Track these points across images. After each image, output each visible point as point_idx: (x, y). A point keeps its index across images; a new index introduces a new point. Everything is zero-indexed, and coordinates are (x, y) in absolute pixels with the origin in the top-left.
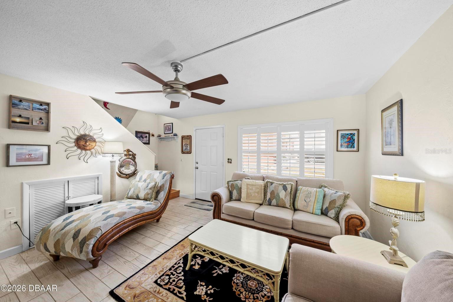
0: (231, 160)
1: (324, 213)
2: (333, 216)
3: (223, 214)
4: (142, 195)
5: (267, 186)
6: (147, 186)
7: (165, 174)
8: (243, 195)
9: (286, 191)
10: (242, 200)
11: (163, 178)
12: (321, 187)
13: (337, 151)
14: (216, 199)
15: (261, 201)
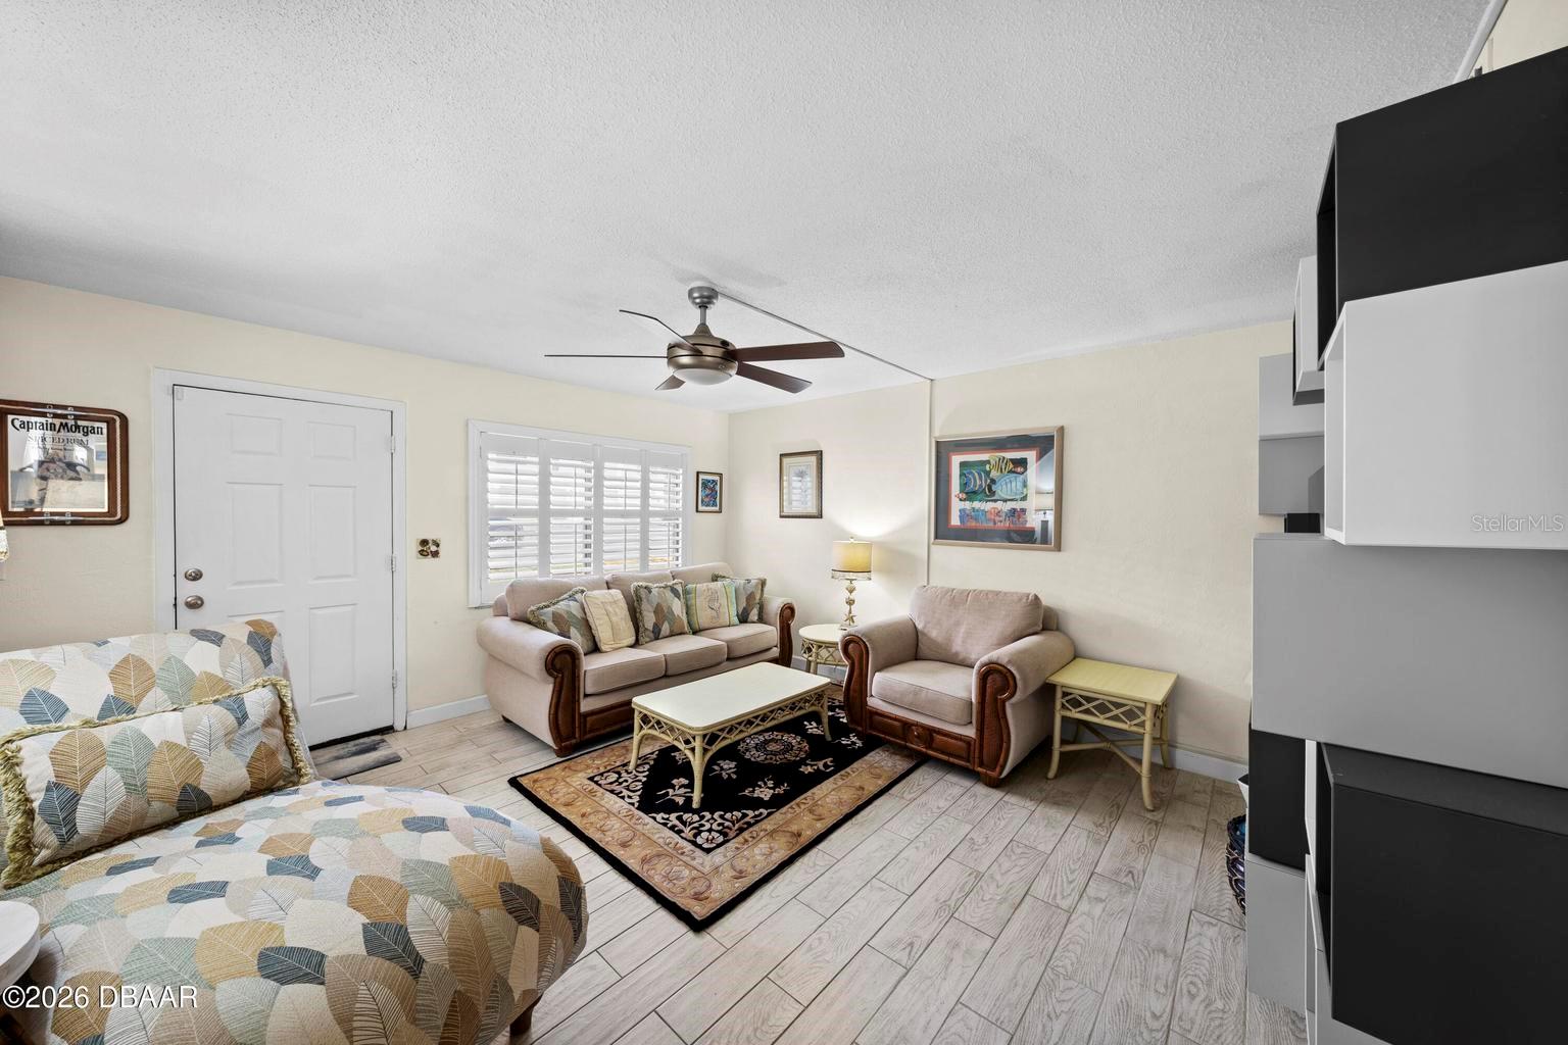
0: (438, 546)
1: (743, 619)
2: (756, 618)
3: (589, 699)
4: (225, 770)
5: (639, 599)
6: (242, 718)
7: (262, 640)
8: (603, 634)
9: (679, 598)
10: (603, 648)
11: (267, 662)
12: (715, 578)
13: (697, 511)
14: (562, 665)
15: (632, 640)
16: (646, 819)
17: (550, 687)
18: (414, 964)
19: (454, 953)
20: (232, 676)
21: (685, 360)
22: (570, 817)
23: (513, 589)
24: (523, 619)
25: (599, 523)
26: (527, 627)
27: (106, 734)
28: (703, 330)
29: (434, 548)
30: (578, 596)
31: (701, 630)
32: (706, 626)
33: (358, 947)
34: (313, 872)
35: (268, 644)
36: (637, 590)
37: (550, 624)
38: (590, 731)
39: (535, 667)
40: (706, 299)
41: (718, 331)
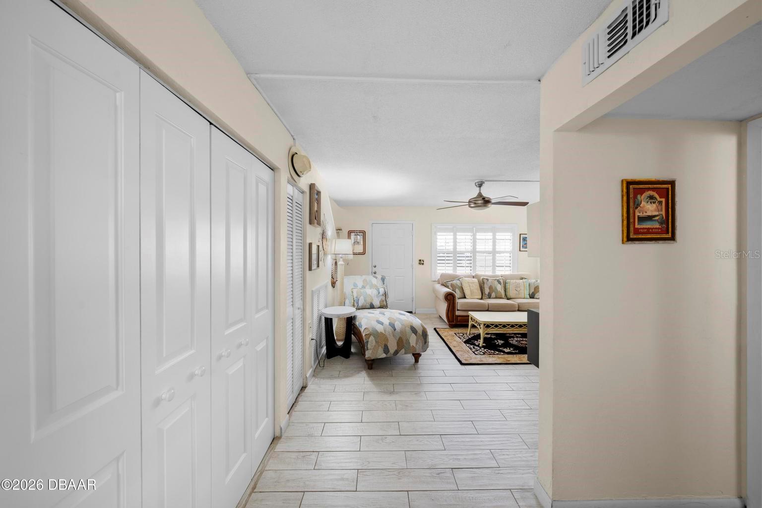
1: (531, 297)
3: (459, 311)
4: (377, 303)
5: (484, 283)
6: (379, 293)
7: (383, 279)
8: (467, 292)
9: (501, 284)
10: (467, 297)
11: (384, 284)
12: (522, 279)
13: (520, 251)
14: (450, 298)
15: (480, 297)
16: (465, 344)
17: (446, 305)
18: (395, 330)
19: (400, 331)
20: (378, 285)
21: (472, 205)
22: (445, 339)
23: (442, 275)
24: (443, 285)
25: (475, 256)
26: (443, 287)
27: (362, 291)
28: (480, 195)
29: (422, 262)
30: (461, 280)
31: (511, 299)
32: (514, 297)
33: (388, 324)
34: (384, 315)
35: (384, 280)
36: (483, 279)
37: (450, 287)
38: (459, 322)
39: (442, 297)
40: (480, 185)
41: (485, 195)
